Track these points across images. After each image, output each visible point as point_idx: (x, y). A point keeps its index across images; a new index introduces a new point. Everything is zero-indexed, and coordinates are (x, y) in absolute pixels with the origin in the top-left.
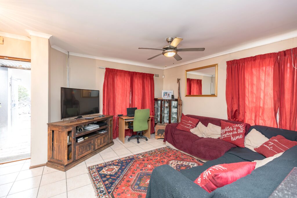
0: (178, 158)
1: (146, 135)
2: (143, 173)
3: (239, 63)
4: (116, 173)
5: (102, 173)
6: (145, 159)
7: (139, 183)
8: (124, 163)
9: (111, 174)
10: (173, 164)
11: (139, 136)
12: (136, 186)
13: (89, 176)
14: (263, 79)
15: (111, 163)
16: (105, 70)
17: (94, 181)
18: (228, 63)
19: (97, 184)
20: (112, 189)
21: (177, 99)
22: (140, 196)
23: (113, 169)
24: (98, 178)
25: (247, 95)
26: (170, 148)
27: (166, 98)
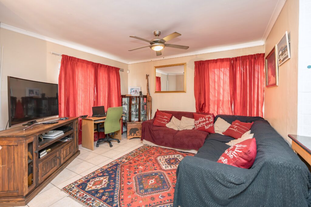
0: (162, 154)
1: (117, 137)
2: (139, 176)
3: (205, 63)
4: (109, 185)
5: (89, 190)
6: (131, 161)
7: (141, 186)
8: (110, 171)
9: (103, 187)
10: (162, 160)
11: (110, 139)
12: (141, 191)
13: (73, 199)
14: (222, 78)
15: (92, 175)
16: (61, 57)
17: (85, 202)
18: (196, 63)
19: (93, 203)
20: (117, 202)
21: (146, 96)
22: (152, 198)
23: (101, 182)
24: (89, 197)
25: (211, 90)
26: (148, 146)
27: (133, 94)
